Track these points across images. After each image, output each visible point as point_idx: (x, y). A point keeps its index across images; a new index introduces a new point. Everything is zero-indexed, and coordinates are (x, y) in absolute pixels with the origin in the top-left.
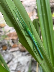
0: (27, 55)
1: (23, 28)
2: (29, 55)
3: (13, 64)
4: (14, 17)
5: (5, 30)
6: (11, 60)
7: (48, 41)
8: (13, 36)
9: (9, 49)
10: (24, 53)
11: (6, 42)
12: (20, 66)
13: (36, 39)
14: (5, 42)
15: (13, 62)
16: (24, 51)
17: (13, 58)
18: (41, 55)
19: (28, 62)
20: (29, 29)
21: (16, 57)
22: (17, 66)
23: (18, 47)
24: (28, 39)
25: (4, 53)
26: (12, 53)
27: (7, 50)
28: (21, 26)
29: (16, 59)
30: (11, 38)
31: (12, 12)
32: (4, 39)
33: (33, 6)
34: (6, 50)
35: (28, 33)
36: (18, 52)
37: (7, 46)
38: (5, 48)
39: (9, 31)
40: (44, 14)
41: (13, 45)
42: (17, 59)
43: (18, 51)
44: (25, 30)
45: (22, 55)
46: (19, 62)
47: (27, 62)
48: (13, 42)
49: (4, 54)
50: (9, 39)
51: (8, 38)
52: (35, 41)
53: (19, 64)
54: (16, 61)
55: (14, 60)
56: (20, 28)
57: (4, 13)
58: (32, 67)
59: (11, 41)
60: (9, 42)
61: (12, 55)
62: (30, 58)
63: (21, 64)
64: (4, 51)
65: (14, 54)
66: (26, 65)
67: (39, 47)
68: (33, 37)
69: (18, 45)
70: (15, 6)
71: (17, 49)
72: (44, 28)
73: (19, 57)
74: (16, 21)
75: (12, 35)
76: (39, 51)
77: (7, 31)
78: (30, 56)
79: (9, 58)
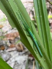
0: (24, 55)
1: (25, 29)
2: (25, 55)
3: (10, 63)
4: (17, 19)
5: (3, 31)
6: (9, 59)
7: (45, 41)
8: (11, 36)
9: (7, 49)
10: (21, 53)
11: (4, 43)
12: (17, 65)
13: (37, 39)
14: (2, 42)
15: (11, 61)
16: (21, 51)
17: (10, 57)
18: (41, 53)
19: (25, 61)
20: (30, 30)
21: (14, 57)
22: (14, 65)
23: (15, 47)
24: (29, 39)
25: (2, 52)
26: (9, 53)
27: (5, 50)
28: (23, 27)
29: (13, 58)
30: (8, 39)
31: (16, 14)
32: (2, 40)
33: (29, 8)
34: (3, 50)
35: (29, 33)
36: (15, 52)
37: (5, 46)
38: (3, 48)
39: (7, 32)
40: (41, 16)
41: (11, 45)
42: (15, 58)
43: (15, 50)
44: (27, 30)
45: (19, 55)
46: (16, 61)
47: (23, 61)
48: (10, 42)
49: (2, 54)
50: (7, 40)
51: (5, 39)
52: (35, 40)
53: (16, 63)
54: (13, 61)
55: (11, 59)
56: (23, 29)
57: (8, 15)
58: (28, 66)
59: (8, 41)
60: (6, 43)
61: (9, 55)
62: (27, 58)
63: (18, 63)
64: (2, 51)
65: (12, 53)
66: (23, 64)
67: (39, 46)
68: (34, 37)
69: (15, 45)
70: (18, 9)
71: (14, 49)
72: (41, 29)
73: (16, 56)
74: (18, 22)
75: (9, 36)
76: (39, 49)
77: (5, 32)
78: (27, 56)
79: (6, 58)
